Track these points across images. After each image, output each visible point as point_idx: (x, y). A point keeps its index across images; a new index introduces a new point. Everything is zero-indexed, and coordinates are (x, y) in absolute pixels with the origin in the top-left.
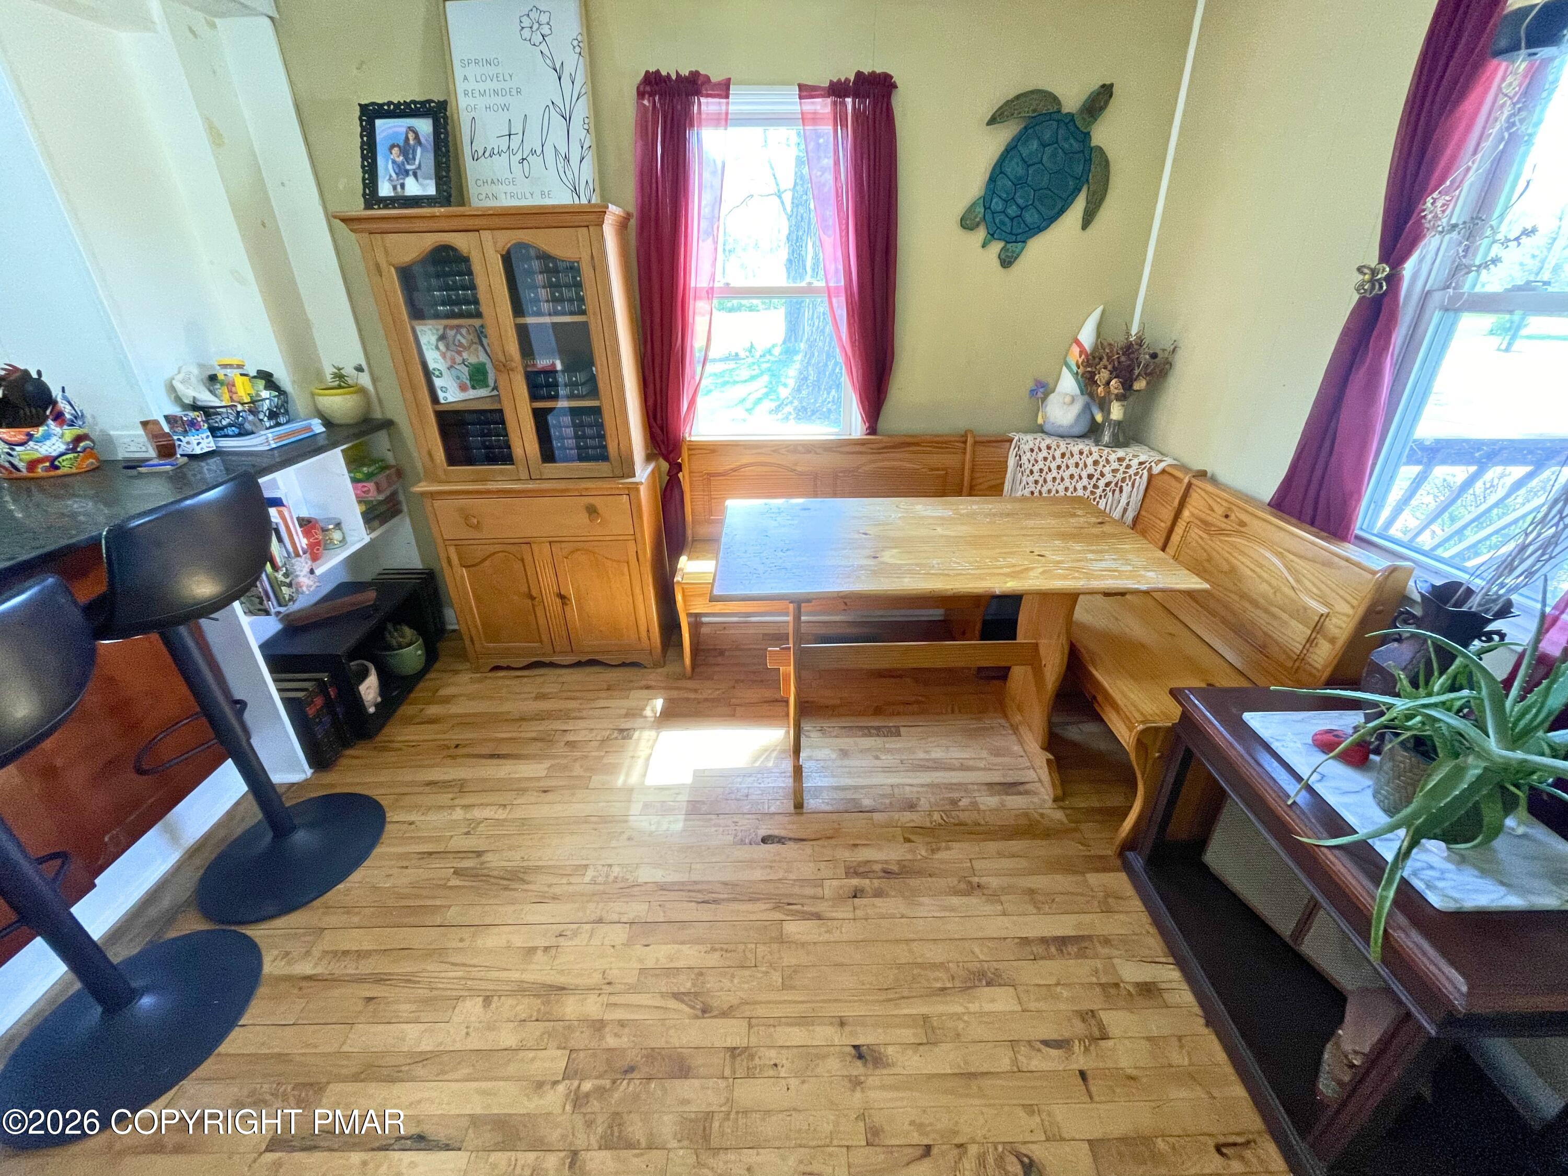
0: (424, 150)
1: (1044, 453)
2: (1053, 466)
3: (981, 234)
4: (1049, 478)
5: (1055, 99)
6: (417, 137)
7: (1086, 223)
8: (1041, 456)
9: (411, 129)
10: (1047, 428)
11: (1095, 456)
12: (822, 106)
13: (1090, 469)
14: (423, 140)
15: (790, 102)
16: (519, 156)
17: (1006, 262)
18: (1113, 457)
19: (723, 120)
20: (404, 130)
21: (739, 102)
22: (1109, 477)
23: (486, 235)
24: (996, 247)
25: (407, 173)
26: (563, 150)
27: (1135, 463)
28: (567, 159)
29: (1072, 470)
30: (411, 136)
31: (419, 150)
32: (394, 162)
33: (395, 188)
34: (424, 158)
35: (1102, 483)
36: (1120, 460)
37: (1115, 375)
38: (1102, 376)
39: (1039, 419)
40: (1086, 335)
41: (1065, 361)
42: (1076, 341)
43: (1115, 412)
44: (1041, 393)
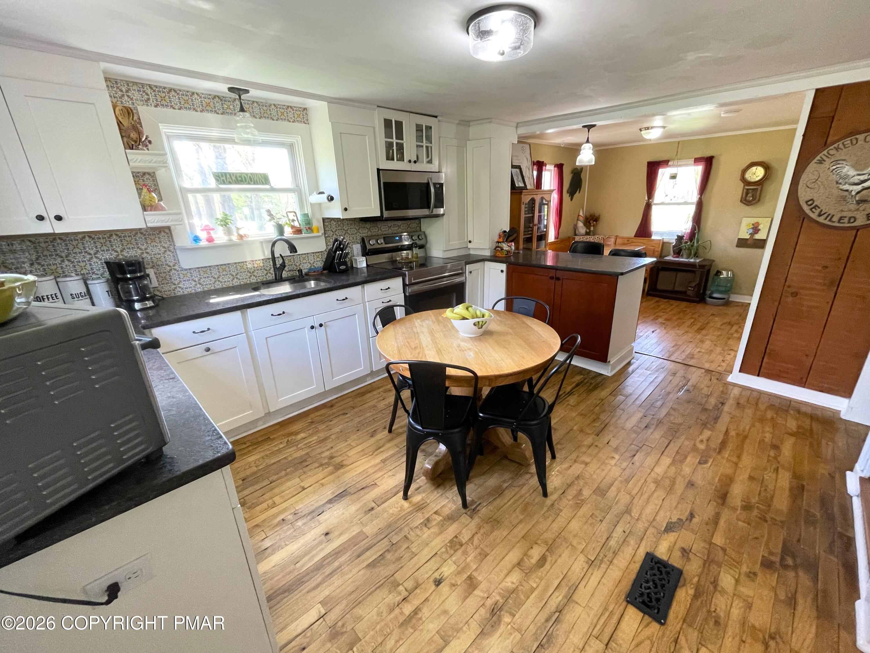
3: (569, 194)
5: (578, 170)
7: (579, 193)
10: (579, 234)
11: (593, 238)
12: (556, 169)
15: (553, 167)
16: (527, 176)
17: (571, 200)
18: (596, 237)
19: (546, 169)
21: (548, 167)
24: (571, 197)
25: (518, 181)
28: (529, 178)
32: (516, 178)
33: (518, 184)
36: (598, 238)
37: (594, 221)
38: (591, 222)
39: (577, 232)
40: (581, 214)
41: (578, 220)
42: (579, 215)
43: (592, 229)
44: (575, 228)
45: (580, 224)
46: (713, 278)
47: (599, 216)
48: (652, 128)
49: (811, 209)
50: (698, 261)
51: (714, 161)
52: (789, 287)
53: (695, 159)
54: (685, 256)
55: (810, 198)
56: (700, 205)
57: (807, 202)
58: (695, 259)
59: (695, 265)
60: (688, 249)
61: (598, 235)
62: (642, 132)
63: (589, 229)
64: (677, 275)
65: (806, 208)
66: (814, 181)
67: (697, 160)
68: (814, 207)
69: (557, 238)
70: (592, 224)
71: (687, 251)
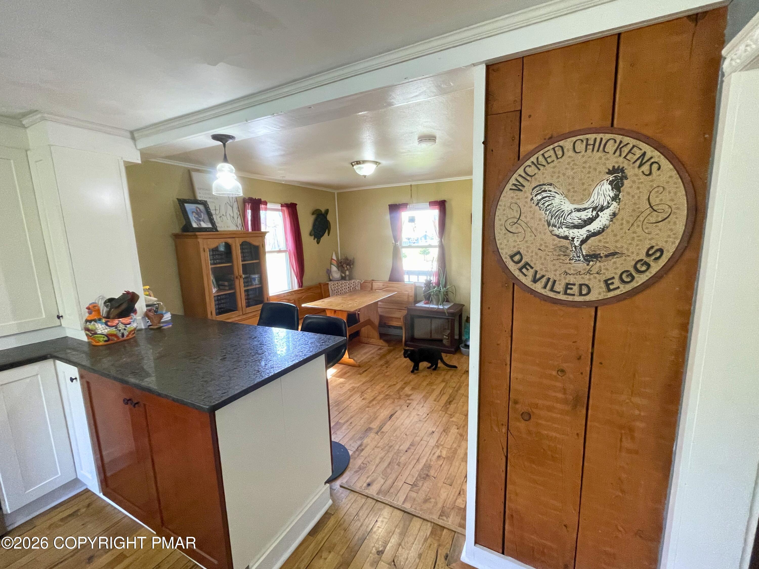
0: (204, 214)
1: (337, 285)
2: (340, 287)
3: (313, 237)
4: (339, 290)
5: (321, 211)
6: (200, 210)
7: (328, 235)
8: (336, 286)
9: (197, 207)
10: (333, 279)
11: (348, 283)
12: (285, 208)
13: (348, 286)
14: (202, 210)
15: (279, 207)
16: (219, 216)
17: (318, 243)
18: (352, 282)
19: (266, 209)
20: (195, 207)
21: (269, 206)
22: (352, 286)
23: (237, 239)
24: (316, 239)
25: (200, 220)
26: (232, 215)
27: (357, 282)
28: (233, 217)
29: (344, 287)
30: (198, 210)
31: (202, 214)
32: (195, 217)
33: (198, 225)
34: (204, 216)
35: (351, 288)
36: (354, 282)
37: (347, 265)
38: (345, 265)
39: (331, 278)
40: (334, 257)
41: (331, 264)
42: (332, 259)
43: (347, 273)
44: (329, 272)
45: (334, 269)
46: (465, 324)
47: (354, 259)
48: (364, 162)
49: (520, 270)
50: (446, 307)
51: (447, 205)
52: (516, 402)
53: (430, 202)
54: (435, 302)
55: (515, 250)
56: (442, 248)
57: (512, 257)
58: (443, 305)
59: (445, 313)
60: (436, 295)
61: (355, 279)
62: (354, 167)
63: (345, 273)
64: (431, 321)
65: (513, 267)
66: (515, 220)
67: (433, 204)
68: (524, 267)
69: (302, 287)
70: (346, 269)
71: (435, 297)
